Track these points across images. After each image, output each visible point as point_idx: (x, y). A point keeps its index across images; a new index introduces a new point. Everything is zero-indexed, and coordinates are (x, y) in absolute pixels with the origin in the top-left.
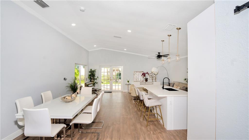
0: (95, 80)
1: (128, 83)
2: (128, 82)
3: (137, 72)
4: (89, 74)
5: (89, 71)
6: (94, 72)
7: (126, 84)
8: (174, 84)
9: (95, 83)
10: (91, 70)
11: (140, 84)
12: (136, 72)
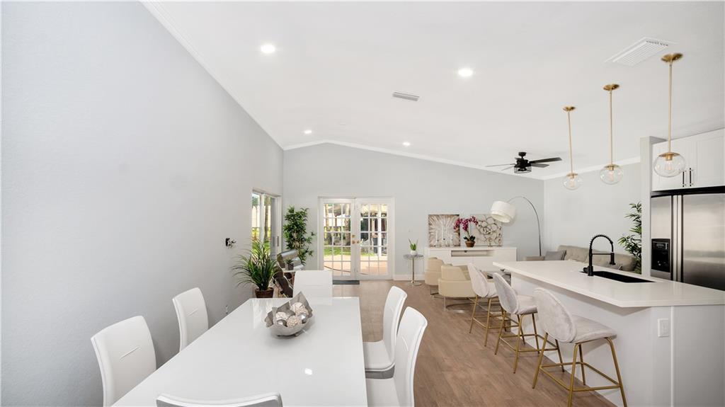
0: (306, 243)
1: (412, 252)
2: (414, 248)
3: (438, 216)
4: (287, 223)
5: (285, 215)
6: (300, 217)
7: (407, 256)
8: (565, 253)
9: (303, 254)
10: (292, 211)
11: (452, 256)
12: (435, 218)
